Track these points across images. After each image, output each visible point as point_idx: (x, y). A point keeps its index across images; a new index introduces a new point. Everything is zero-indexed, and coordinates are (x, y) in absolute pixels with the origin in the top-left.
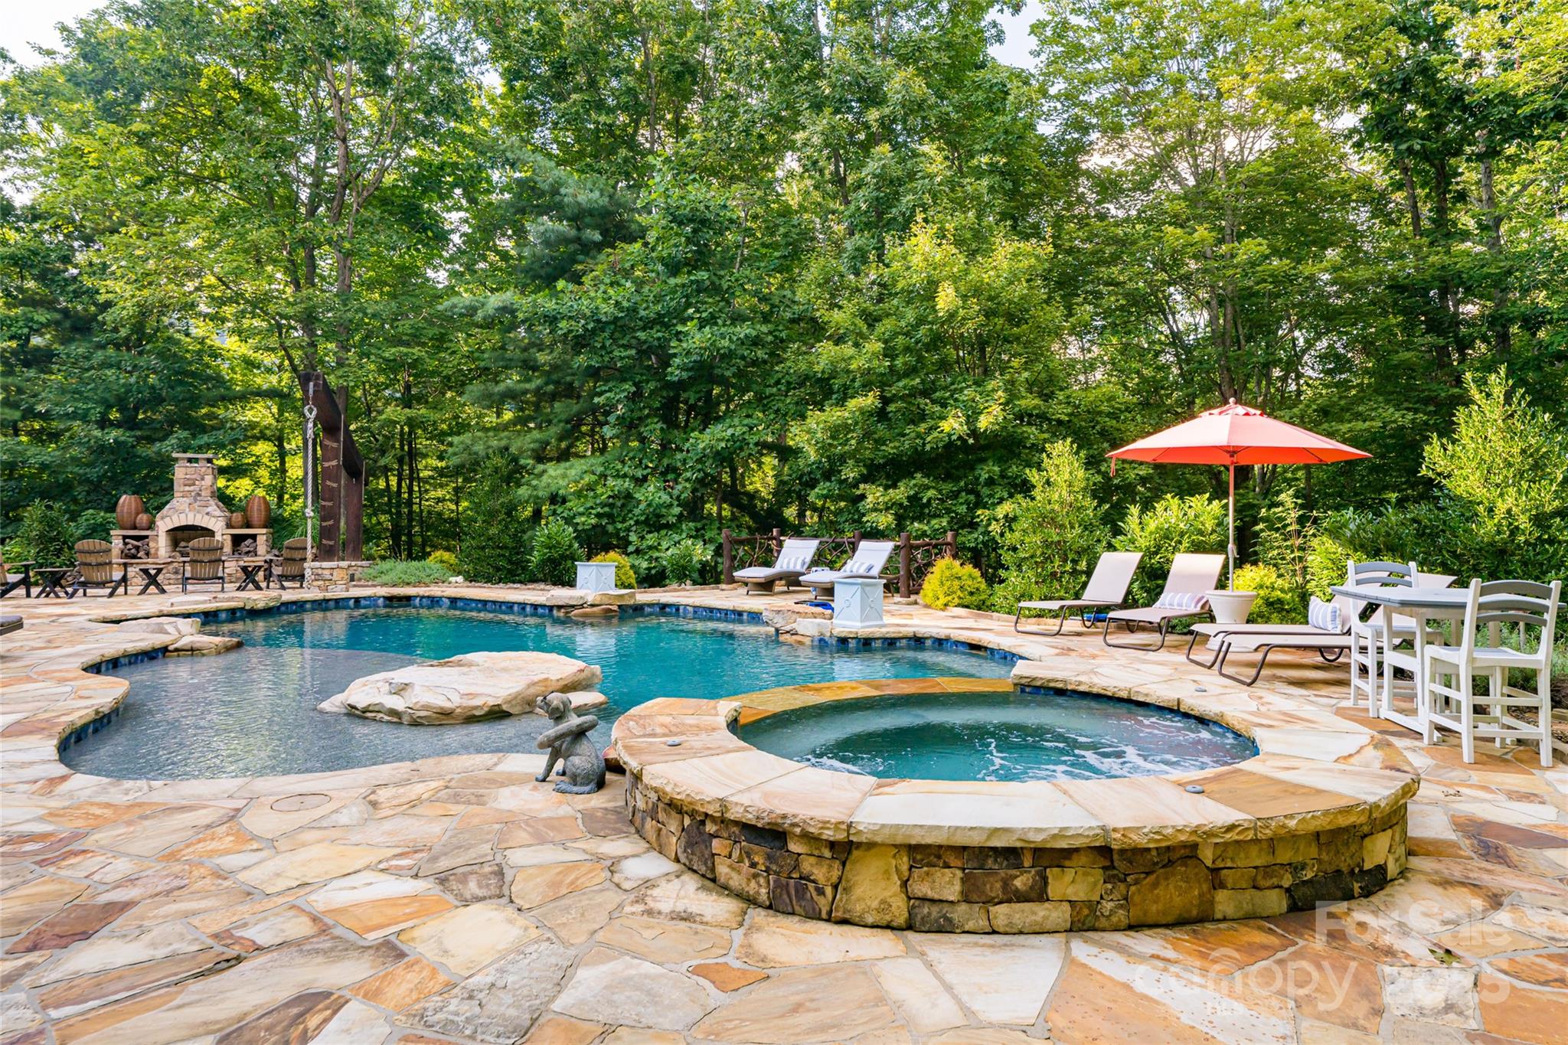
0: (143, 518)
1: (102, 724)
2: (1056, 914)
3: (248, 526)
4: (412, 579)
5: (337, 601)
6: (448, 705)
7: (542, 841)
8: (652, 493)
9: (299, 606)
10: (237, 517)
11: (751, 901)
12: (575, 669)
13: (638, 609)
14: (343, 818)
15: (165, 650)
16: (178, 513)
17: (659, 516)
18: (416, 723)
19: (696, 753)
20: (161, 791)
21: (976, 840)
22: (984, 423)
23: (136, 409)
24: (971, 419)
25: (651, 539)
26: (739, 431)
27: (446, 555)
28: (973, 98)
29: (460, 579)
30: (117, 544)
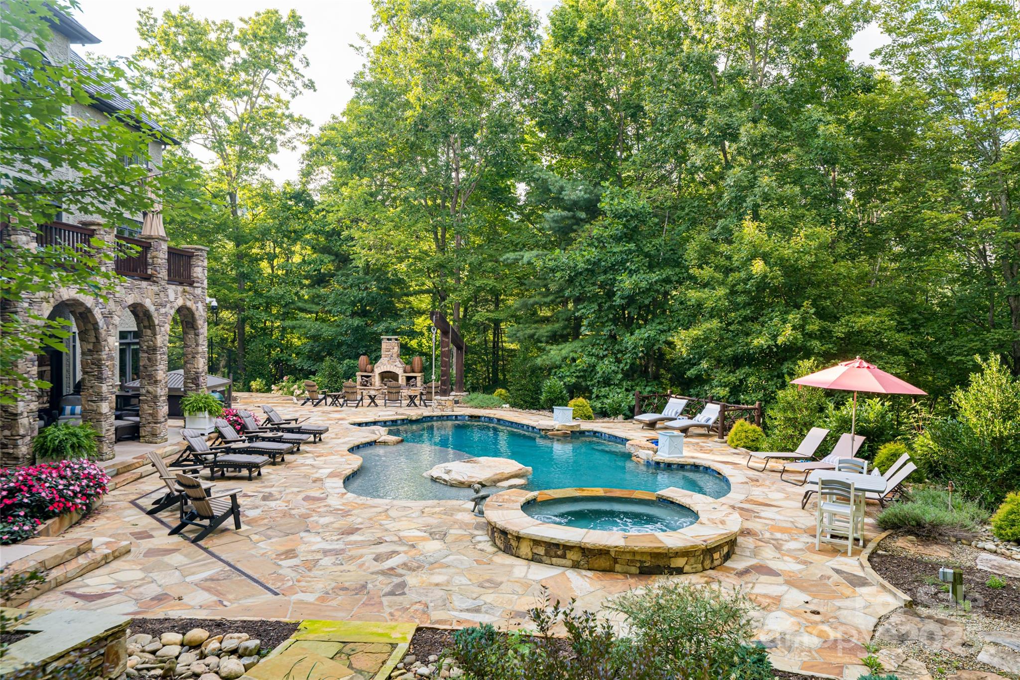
0: (369, 367)
1: (355, 474)
2: (569, 563)
3: (413, 371)
4: (485, 405)
5: (447, 416)
6: (463, 480)
7: (461, 528)
8: (606, 366)
9: (430, 418)
10: (408, 367)
11: (500, 549)
12: (517, 468)
13: (582, 433)
14: (413, 515)
15: (375, 442)
16: (382, 366)
17: (610, 379)
18: (452, 486)
19: (508, 509)
20: (370, 501)
21: (547, 540)
22: (780, 340)
23: (366, 306)
24: (775, 337)
25: (604, 391)
26: (652, 333)
27: (503, 391)
28: (803, 127)
29: (508, 406)
30: (359, 379)
